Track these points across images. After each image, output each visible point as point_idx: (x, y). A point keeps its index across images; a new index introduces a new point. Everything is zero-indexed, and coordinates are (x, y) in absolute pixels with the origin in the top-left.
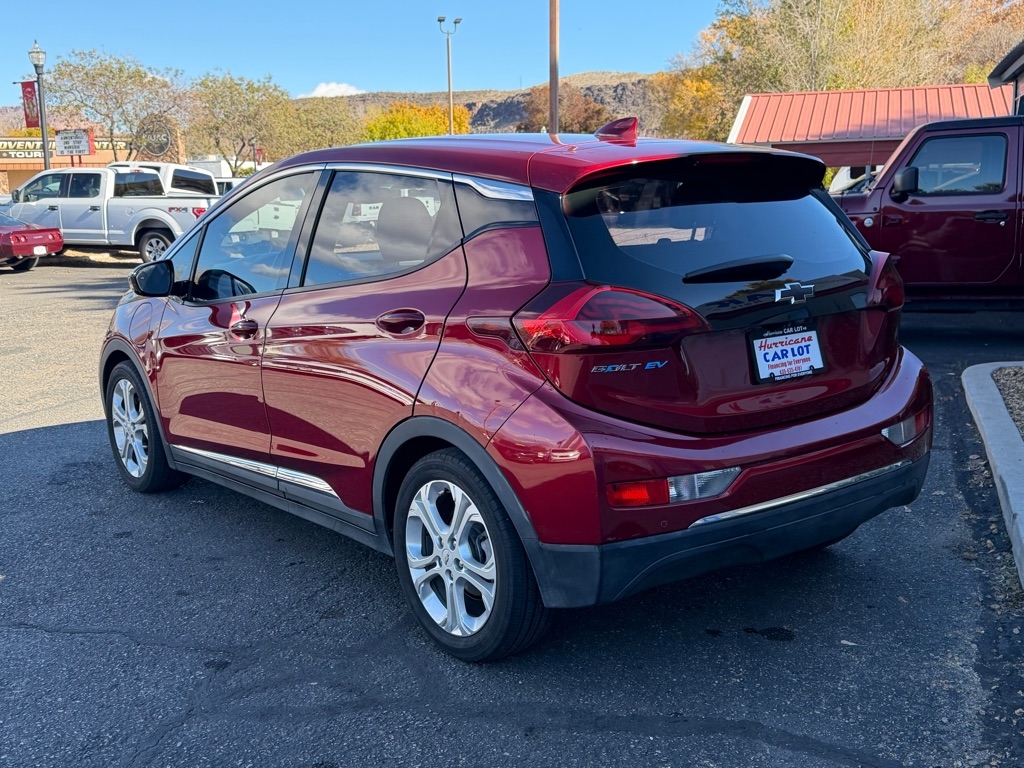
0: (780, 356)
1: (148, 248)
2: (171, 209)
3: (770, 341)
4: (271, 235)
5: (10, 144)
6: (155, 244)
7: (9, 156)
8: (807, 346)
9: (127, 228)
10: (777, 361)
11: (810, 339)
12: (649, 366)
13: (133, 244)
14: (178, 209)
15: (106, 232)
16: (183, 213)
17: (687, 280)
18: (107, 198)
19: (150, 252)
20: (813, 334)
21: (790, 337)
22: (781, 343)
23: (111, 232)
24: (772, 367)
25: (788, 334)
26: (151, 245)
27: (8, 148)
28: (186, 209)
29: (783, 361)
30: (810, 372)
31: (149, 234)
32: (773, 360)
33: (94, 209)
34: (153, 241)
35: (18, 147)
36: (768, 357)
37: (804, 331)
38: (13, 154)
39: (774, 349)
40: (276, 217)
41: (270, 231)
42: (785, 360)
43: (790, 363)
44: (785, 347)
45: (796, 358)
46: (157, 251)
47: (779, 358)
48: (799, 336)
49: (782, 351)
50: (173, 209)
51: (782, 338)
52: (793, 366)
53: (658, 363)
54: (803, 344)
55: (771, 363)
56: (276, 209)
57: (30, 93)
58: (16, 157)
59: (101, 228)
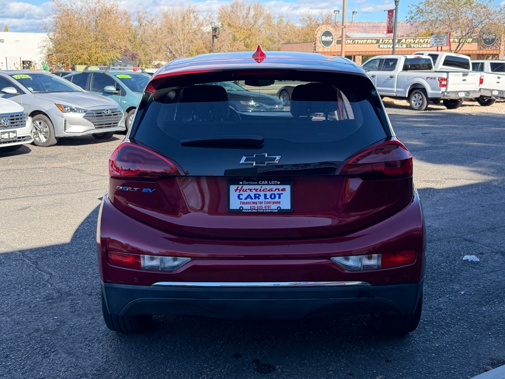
0: (253, 198)
1: (413, 98)
2: (427, 78)
3: (245, 187)
4: (492, 93)
5: (412, 40)
6: (417, 97)
7: (411, 47)
8: (280, 195)
9: (405, 88)
10: (249, 200)
11: (283, 190)
12: (144, 190)
13: (407, 96)
14: (431, 78)
15: (395, 90)
16: (433, 81)
17: (184, 144)
18: (399, 71)
19: (414, 101)
20: (288, 188)
21: (264, 187)
22: (256, 190)
23: (398, 89)
24: (244, 203)
25: (263, 184)
26: (415, 97)
27: (411, 43)
28: (435, 78)
29: (254, 200)
30: (277, 211)
31: (415, 91)
32: (246, 199)
33: (391, 77)
34: (417, 95)
35: (416, 42)
36: (241, 197)
37: (277, 184)
38: (412, 45)
39: (248, 192)
40: (498, 82)
41: (492, 91)
42: (257, 200)
43: (261, 203)
44: (259, 193)
45: (267, 200)
46: (418, 101)
47: (252, 199)
48: (274, 187)
49: (255, 195)
50: (429, 78)
51: (258, 187)
52: (263, 205)
53: (150, 190)
54: (277, 192)
55: (243, 201)
56: (499, 78)
57: (391, 15)
58: (414, 47)
59: (393, 87)
